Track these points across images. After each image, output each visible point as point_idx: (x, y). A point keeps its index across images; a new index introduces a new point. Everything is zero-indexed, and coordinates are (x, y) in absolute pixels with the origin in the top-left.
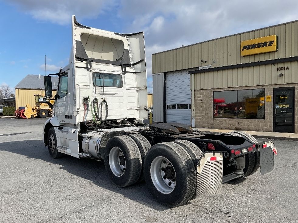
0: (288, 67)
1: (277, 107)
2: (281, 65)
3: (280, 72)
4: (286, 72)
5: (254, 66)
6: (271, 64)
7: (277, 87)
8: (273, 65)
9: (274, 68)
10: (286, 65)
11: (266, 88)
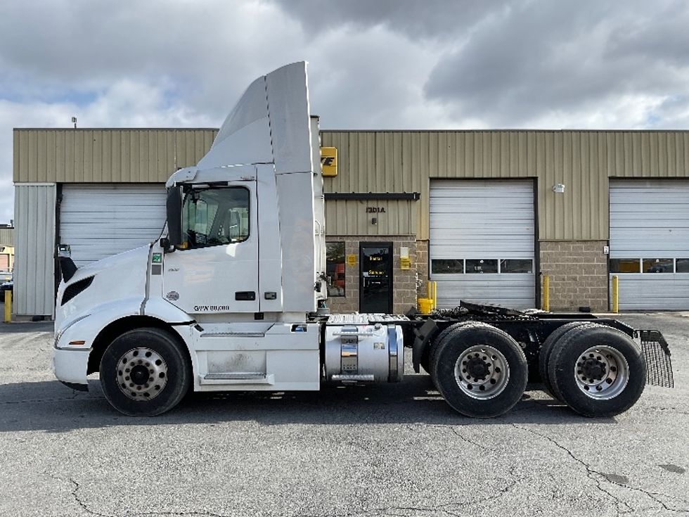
0: (383, 209)
1: (366, 274)
2: (372, 204)
3: (371, 216)
4: (380, 216)
5: (336, 200)
6: (357, 200)
7: (366, 240)
8: (359, 203)
9: (362, 207)
10: (381, 205)
11: (347, 241)
